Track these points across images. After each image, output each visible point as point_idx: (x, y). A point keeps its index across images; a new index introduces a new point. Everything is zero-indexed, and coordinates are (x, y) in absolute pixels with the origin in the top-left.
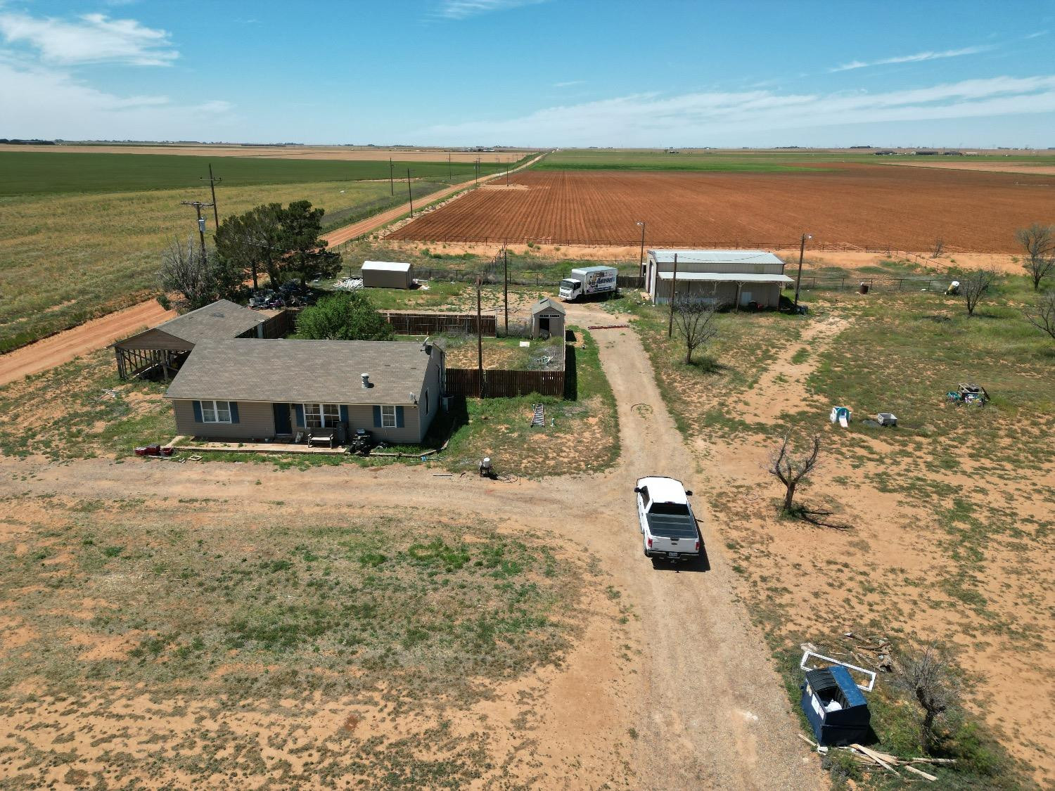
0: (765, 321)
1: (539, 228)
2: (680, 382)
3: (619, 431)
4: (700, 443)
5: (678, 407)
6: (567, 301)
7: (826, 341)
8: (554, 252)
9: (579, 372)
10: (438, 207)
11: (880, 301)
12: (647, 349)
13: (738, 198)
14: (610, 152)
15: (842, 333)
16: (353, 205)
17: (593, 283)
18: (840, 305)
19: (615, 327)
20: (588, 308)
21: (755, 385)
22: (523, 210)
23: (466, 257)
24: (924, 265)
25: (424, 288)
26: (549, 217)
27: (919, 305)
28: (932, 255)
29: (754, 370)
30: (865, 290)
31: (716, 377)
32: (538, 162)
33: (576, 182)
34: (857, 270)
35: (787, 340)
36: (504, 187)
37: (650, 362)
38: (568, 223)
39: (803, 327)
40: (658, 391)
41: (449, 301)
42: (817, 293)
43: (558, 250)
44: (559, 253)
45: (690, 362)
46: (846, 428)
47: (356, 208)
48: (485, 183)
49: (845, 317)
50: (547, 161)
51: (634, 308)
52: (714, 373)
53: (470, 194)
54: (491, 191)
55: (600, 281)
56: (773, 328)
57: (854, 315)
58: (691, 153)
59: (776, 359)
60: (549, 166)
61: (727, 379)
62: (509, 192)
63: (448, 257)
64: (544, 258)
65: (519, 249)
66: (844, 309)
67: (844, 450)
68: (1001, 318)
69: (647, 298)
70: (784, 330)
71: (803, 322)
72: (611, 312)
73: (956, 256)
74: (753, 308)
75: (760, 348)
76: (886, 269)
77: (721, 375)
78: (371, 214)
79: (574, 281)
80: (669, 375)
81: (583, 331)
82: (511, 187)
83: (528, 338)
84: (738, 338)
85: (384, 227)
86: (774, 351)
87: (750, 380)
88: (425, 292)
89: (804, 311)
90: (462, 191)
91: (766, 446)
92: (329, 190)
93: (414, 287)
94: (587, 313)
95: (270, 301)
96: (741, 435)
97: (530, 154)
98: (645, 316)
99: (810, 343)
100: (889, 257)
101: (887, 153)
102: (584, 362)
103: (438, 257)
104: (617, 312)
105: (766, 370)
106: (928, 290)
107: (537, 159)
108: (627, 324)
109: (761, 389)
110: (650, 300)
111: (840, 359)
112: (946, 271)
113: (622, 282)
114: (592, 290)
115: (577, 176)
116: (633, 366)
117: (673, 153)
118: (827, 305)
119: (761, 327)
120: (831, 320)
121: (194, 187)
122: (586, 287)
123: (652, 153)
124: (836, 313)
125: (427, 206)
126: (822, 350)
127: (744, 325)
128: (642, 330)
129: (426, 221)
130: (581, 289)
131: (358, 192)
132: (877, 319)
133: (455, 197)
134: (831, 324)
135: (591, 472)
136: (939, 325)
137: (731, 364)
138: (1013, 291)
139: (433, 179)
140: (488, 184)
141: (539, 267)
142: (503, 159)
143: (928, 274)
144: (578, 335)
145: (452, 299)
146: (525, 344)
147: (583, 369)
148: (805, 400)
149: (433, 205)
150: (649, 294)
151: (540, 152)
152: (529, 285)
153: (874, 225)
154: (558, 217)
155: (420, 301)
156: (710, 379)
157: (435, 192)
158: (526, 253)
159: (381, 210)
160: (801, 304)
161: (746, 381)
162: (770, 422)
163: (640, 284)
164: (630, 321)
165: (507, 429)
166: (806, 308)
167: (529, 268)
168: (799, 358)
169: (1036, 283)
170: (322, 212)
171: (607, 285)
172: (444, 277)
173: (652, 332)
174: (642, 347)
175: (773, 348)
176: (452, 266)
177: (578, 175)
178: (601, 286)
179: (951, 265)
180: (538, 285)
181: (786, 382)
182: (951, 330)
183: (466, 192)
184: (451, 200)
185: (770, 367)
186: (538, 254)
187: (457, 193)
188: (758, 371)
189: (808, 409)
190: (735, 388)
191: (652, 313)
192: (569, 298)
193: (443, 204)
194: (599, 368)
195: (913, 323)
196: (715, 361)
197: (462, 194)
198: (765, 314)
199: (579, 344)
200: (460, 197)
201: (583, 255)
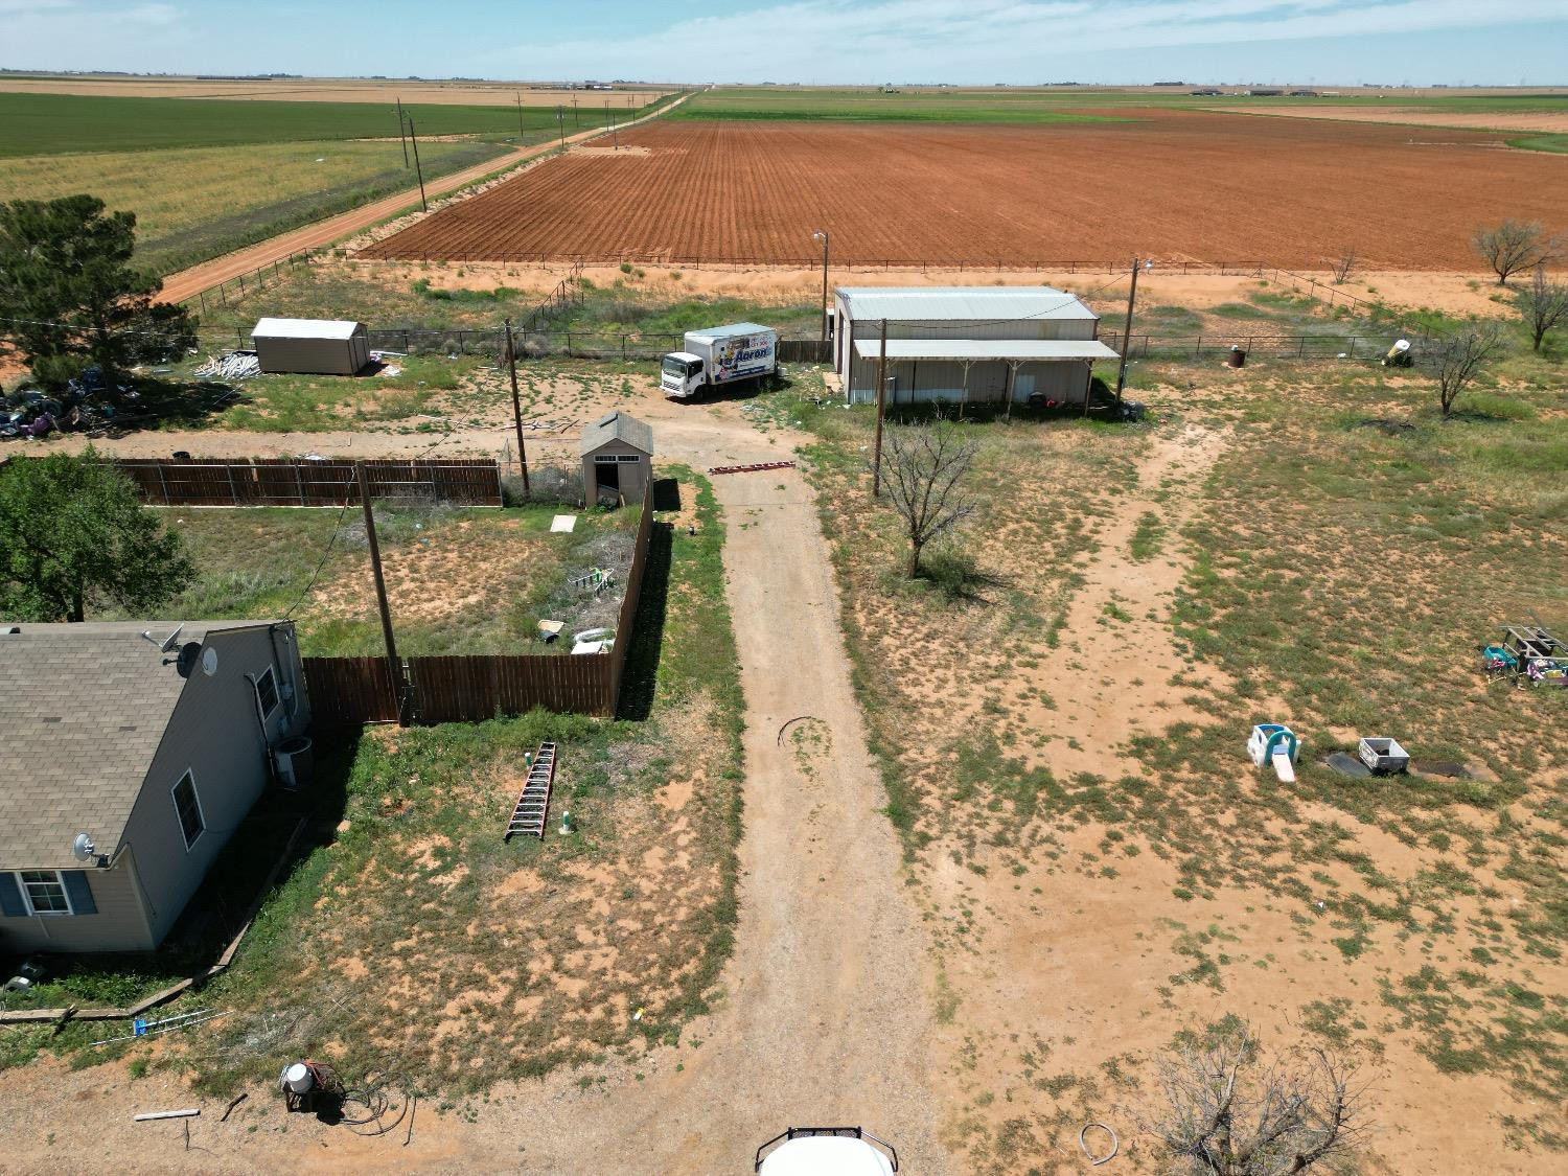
0: (1064, 438)
1: (655, 228)
2: (896, 634)
3: (738, 835)
4: (945, 873)
5: (893, 720)
6: (674, 399)
7: (1191, 489)
8: (670, 281)
9: (672, 610)
10: (482, 189)
11: (1270, 384)
12: (828, 533)
13: (997, 169)
14: (793, 91)
15: (1216, 468)
16: (325, 184)
17: (728, 360)
18: (1200, 394)
19: (766, 467)
20: (718, 414)
21: (1063, 634)
22: (634, 193)
23: (500, 296)
24: (1327, 300)
25: (391, 371)
26: (677, 206)
27: (1343, 392)
28: (1333, 277)
29: (1055, 583)
30: (1239, 359)
31: (974, 611)
32: (679, 106)
33: (732, 141)
34: (1213, 311)
35: (1114, 491)
36: (610, 152)
37: (832, 570)
38: (707, 220)
39: (1138, 454)
40: (847, 666)
41: (429, 405)
42: (1151, 368)
43: (677, 277)
44: (679, 283)
45: (918, 570)
46: (1290, 786)
47: (331, 191)
48: (579, 145)
49: (1214, 425)
50: (694, 106)
51: (807, 415)
52: (971, 598)
53: (548, 164)
54: (586, 159)
55: (742, 357)
56: (1081, 457)
57: (1230, 418)
58: (918, 93)
59: (1095, 548)
60: (697, 113)
61: (998, 620)
62: (616, 160)
63: (467, 297)
64: (650, 295)
65: (602, 275)
66: (1210, 405)
67: (1305, 872)
68: (1503, 419)
69: (835, 389)
70: (1101, 463)
71: (1137, 440)
72: (760, 424)
73: (1374, 279)
74: (1040, 411)
75: (1061, 517)
76: (1262, 308)
77: (984, 604)
78: (356, 203)
79: (688, 357)
80: (872, 612)
81: (700, 480)
82: (622, 151)
83: (573, 506)
84: (1012, 489)
85: (365, 231)
86: (1089, 522)
87: (1049, 617)
88: (388, 384)
89: (1136, 415)
90: (534, 158)
91: (1109, 873)
92: (295, 158)
93: (373, 367)
94: (713, 429)
95: (20, 421)
96: (1046, 829)
97: (667, 93)
98: (829, 435)
99: (1161, 498)
100: (1264, 284)
101: (1209, 92)
102: (688, 576)
103: (443, 296)
104: (774, 424)
105: (1078, 581)
106: (1350, 356)
107: (678, 102)
108: (792, 457)
109: (1075, 648)
110: (841, 394)
111: (1228, 543)
112: (1367, 313)
113: (786, 352)
114: (727, 376)
115: (736, 131)
116: (795, 580)
117: (892, 92)
118: (1176, 395)
119: (1056, 455)
120: (1189, 434)
121: (49, 153)
122: (716, 371)
123: (859, 93)
124: (1196, 414)
125: (462, 188)
126: (1185, 517)
127: (1023, 451)
128: (819, 476)
129: (451, 218)
130: (702, 374)
131: (347, 162)
132: (1275, 428)
133: (519, 170)
134: (1192, 443)
135: (639, 1043)
136: (1397, 441)
137: (1005, 569)
138: (1498, 352)
139: (490, 135)
140: (586, 145)
141: (637, 316)
142: (619, 101)
143: (1337, 318)
144: (687, 493)
145: (441, 399)
146: (564, 523)
147: (683, 599)
148: (1177, 681)
149: (471, 186)
150: (836, 381)
151: (684, 91)
152: (607, 359)
153: (1219, 218)
154: (692, 209)
155: (369, 407)
156: (961, 619)
157: (488, 160)
158: (618, 284)
159: (377, 195)
160: (1131, 396)
161: (1041, 622)
162: (1114, 771)
163: (823, 354)
164: (798, 450)
165: (439, 853)
166: (1140, 408)
167: (616, 318)
168: (1144, 544)
169: (1538, 339)
170: (130, 219)
171: (756, 363)
172: (437, 345)
173: (841, 478)
174: (818, 525)
175: (1088, 513)
176: (467, 317)
177: (742, 129)
178: (743, 365)
179: (1369, 298)
180: (625, 358)
181: (1128, 620)
182: (1423, 454)
183: (541, 160)
184: (509, 176)
185: (1089, 574)
186: (639, 287)
187: (524, 163)
188: (1064, 587)
189: (1189, 715)
190: (1020, 650)
191: (844, 427)
192: (681, 393)
193: (494, 184)
194: (719, 593)
195: (1344, 438)
196: (972, 564)
197: (533, 165)
198: (1062, 422)
199: (683, 520)
200: (528, 168)
201: (724, 288)
